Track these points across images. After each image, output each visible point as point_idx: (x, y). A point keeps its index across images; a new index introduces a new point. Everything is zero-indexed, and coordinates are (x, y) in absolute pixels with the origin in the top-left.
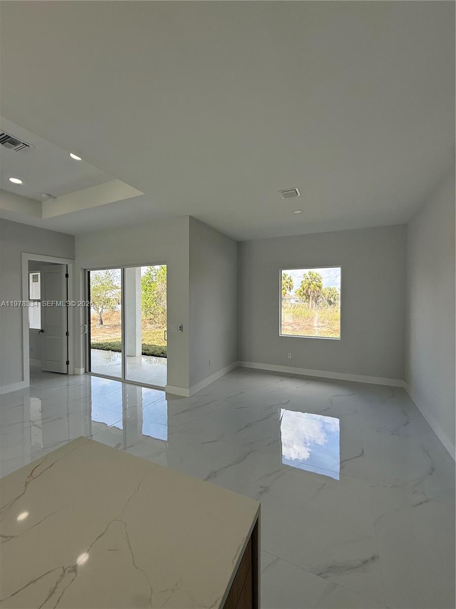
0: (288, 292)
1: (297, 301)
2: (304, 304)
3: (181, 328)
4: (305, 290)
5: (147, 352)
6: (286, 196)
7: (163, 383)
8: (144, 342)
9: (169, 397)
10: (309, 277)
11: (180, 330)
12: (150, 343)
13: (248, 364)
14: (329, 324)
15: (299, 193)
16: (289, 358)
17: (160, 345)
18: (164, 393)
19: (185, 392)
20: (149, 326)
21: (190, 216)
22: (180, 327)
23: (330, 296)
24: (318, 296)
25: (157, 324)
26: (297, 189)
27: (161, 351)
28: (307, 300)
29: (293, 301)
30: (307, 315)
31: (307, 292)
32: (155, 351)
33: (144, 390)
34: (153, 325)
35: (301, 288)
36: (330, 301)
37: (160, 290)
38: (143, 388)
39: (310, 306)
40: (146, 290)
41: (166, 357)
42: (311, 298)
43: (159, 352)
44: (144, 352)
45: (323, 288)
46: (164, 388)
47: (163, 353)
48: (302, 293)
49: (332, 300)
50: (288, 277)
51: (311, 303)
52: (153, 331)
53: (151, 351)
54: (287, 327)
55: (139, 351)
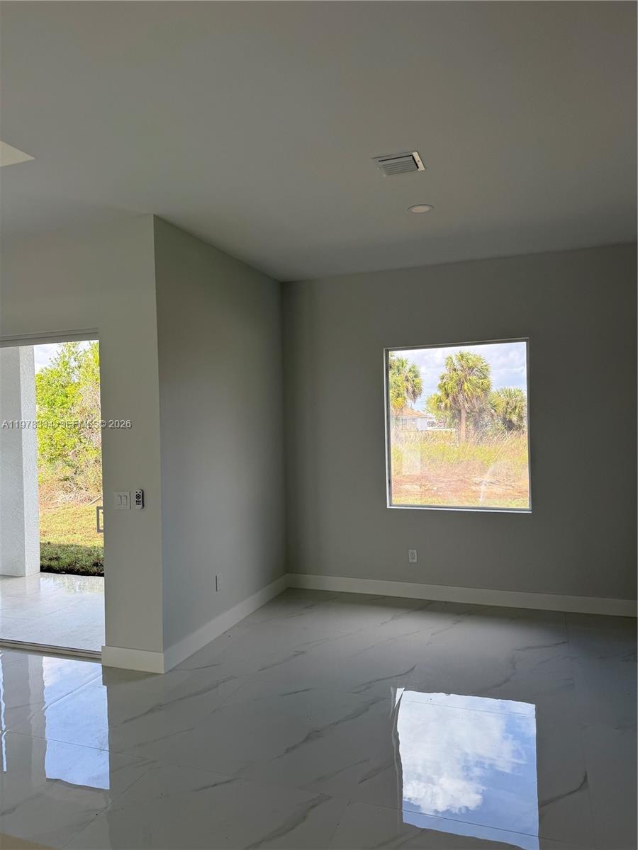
0: (409, 402)
1: (432, 424)
2: (449, 430)
3: (141, 498)
4: (450, 398)
5: (54, 564)
6: (391, 171)
7: (97, 642)
8: (46, 540)
9: (112, 676)
10: (458, 367)
11: (138, 502)
12: (63, 540)
13: (313, 581)
14: (507, 475)
15: (420, 164)
16: (411, 561)
17: (89, 545)
18: (98, 667)
19: (152, 661)
20: (61, 496)
21: (154, 215)
22: (138, 496)
23: (509, 410)
24: (482, 411)
25: (84, 491)
26: (416, 155)
27: (92, 559)
28: (456, 420)
29: (421, 424)
30: (456, 456)
31: (455, 400)
32: (77, 560)
33: (49, 663)
34: (72, 495)
35: (440, 393)
36: (510, 421)
37: (87, 405)
38: (46, 659)
39: (463, 433)
40: (52, 404)
41: (102, 575)
42: (464, 415)
43: (86, 562)
44: (46, 563)
45: (493, 390)
46: (99, 653)
47: (96, 564)
48: (443, 405)
49: (514, 419)
50: (408, 368)
51: (463, 427)
52: (72, 510)
53: (66, 560)
54: (408, 487)
55: (33, 561)
